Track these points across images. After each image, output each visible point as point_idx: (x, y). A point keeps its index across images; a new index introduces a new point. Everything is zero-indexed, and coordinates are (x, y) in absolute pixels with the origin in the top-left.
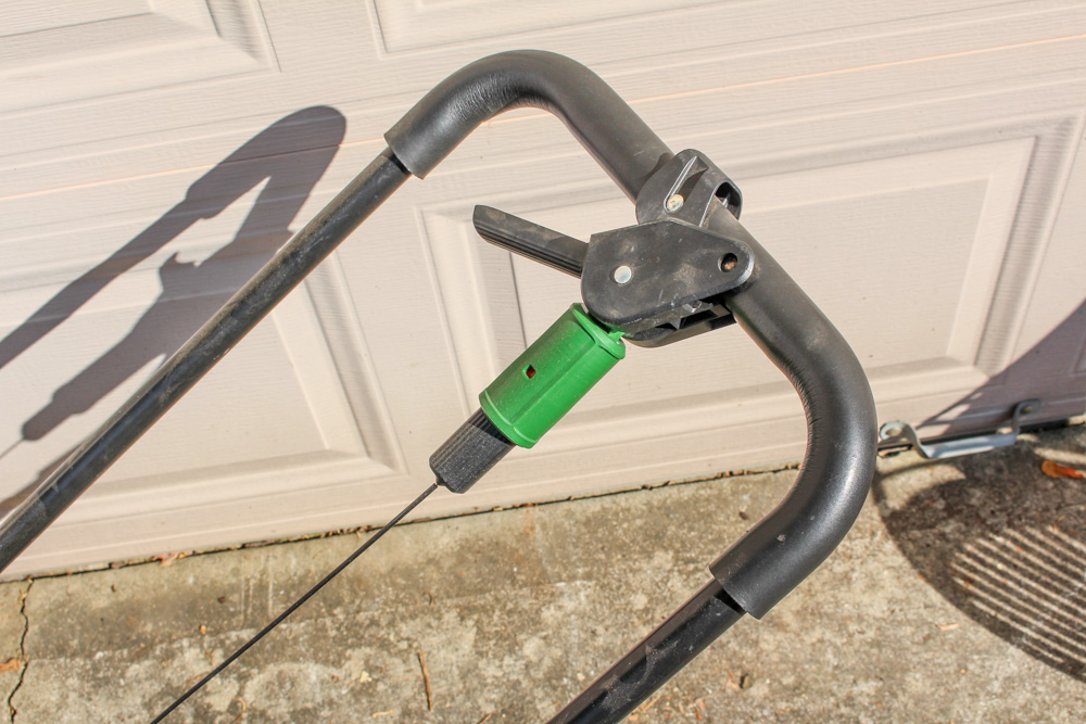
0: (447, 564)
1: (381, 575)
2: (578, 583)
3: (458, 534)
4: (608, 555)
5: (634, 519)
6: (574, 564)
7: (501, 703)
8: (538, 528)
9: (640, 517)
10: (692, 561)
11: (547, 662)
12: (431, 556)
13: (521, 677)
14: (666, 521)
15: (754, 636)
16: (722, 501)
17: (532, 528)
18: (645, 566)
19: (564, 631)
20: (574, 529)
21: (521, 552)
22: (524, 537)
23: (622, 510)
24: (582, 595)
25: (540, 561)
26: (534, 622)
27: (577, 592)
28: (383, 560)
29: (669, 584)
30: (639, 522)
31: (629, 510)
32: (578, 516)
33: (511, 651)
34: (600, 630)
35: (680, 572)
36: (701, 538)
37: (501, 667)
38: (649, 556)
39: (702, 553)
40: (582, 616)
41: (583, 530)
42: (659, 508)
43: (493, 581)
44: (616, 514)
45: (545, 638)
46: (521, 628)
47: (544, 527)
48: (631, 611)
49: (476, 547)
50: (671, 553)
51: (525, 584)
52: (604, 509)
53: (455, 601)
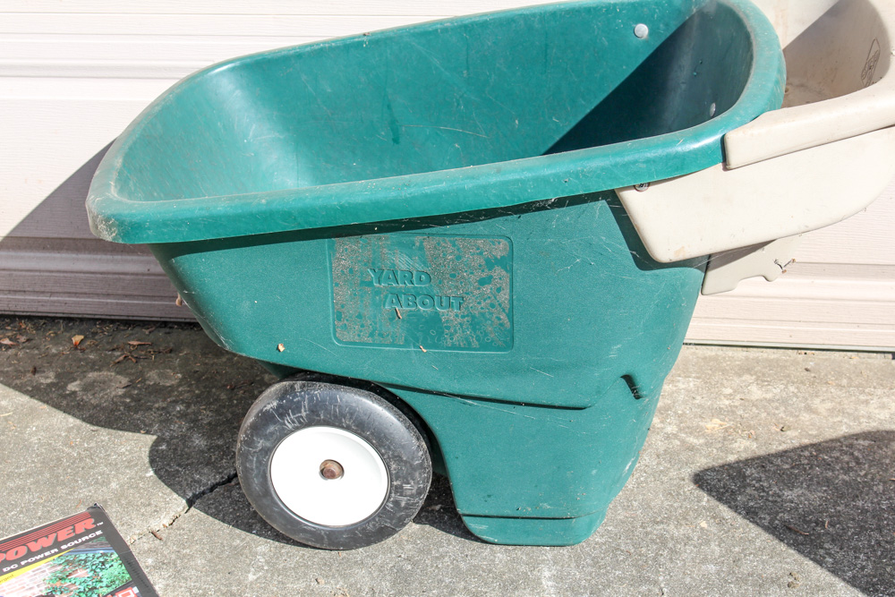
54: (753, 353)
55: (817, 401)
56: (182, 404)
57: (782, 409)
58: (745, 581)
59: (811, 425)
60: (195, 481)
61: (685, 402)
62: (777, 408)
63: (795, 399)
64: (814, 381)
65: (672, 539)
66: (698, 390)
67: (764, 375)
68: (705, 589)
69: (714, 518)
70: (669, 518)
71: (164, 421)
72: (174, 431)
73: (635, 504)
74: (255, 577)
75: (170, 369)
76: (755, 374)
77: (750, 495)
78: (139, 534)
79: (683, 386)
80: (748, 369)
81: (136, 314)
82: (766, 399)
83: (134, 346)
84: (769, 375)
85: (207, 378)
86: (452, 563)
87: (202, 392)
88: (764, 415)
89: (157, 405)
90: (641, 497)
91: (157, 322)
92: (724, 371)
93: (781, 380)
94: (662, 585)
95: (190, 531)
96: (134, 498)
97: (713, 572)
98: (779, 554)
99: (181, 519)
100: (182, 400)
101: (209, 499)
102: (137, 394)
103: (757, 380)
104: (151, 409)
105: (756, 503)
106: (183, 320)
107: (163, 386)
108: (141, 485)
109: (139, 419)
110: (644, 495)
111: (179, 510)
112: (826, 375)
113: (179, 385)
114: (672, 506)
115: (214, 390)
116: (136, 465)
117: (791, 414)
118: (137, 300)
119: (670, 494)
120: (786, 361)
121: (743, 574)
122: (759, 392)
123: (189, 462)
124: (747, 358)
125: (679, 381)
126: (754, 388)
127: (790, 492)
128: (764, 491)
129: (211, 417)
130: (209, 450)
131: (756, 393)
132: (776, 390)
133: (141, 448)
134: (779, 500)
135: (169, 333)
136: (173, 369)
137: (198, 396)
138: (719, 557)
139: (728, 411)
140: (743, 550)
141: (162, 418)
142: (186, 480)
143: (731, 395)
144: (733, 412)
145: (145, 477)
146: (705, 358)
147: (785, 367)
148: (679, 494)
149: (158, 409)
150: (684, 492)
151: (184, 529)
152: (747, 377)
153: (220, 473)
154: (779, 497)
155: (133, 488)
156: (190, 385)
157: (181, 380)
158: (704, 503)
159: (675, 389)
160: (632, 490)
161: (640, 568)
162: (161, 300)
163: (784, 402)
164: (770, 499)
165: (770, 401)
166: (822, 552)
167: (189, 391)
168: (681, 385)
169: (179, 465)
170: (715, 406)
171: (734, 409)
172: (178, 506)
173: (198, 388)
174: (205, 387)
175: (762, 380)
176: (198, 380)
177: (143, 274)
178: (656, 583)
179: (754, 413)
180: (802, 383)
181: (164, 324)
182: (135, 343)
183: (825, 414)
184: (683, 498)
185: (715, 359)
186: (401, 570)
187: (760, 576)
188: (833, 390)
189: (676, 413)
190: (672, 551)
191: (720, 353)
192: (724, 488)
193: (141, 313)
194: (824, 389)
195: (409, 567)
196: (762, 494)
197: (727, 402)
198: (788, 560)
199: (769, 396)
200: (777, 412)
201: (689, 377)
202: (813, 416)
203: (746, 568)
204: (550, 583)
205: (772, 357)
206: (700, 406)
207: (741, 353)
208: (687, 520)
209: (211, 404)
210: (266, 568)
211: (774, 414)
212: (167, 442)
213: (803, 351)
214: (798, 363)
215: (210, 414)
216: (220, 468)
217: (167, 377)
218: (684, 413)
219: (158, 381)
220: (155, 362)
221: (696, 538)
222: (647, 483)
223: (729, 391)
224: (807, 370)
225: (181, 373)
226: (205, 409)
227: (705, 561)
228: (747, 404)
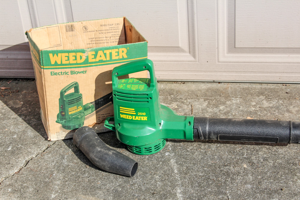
0: (203, 91)
1: (185, 91)
2: (238, 98)
3: (208, 87)
4: (247, 95)
5: (256, 89)
6: (238, 95)
7: (211, 116)
8: (229, 88)
9: (258, 89)
10: (270, 99)
11: (225, 110)
12: (199, 89)
13: (217, 112)
14: (265, 91)
15: (283, 113)
16: (282, 90)
17: (228, 88)
18: (257, 98)
19: (231, 106)
20: (239, 90)
21: (224, 91)
22: (226, 89)
23: (254, 88)
24: (238, 101)
25: (229, 93)
26: (224, 103)
27: (237, 100)
28: (186, 89)
29: (262, 102)
30: (257, 90)
31: (255, 88)
32: (241, 87)
33: (216, 107)
34: (241, 107)
35: (266, 100)
36: (274, 95)
37: (213, 110)
38: (259, 96)
39: (273, 98)
40: (237, 104)
41: (242, 90)
42: (264, 89)
43: (215, 95)
44: (252, 88)
45: (226, 106)
46: (220, 104)
47: (231, 88)
48: (251, 105)
49: (212, 89)
50: (265, 97)
51: (223, 97)
52: (248, 87)
53: (204, 97)
54: (264, 86)
55: (292, 107)
56: (23, 116)
57: (277, 111)
58: (263, 192)
59: (289, 118)
60: (29, 152)
61: (236, 109)
62: (275, 111)
63: (282, 107)
64: (290, 98)
65: (232, 173)
66: (241, 103)
67: (268, 95)
68: (246, 196)
69: (249, 162)
70: (230, 163)
71: (15, 124)
72: (20, 129)
73: (216, 157)
74: (55, 196)
75: (18, 100)
76: (265, 95)
77: (265, 152)
78: (5, 177)
79: (235, 102)
80: (262, 93)
81: (3, 75)
82: (270, 107)
83: (3, 90)
84: (271, 96)
85: (34, 104)
86: (139, 187)
87: (32, 110)
88: (269, 114)
89: (12, 117)
90: (218, 154)
91: (13, 78)
92: (252, 94)
93: (276, 98)
94: (228, 195)
95: (27, 175)
96: (3, 160)
97: (249, 188)
98: (278, 179)
99: (23, 169)
100: (23, 114)
101: (35, 160)
102: (4, 112)
103: (266, 98)
104: (10, 119)
105: (267, 155)
106: (23, 78)
107: (15, 108)
108: (6, 155)
109: (5, 124)
110: (219, 153)
111: (22, 165)
112: (295, 95)
113: (22, 107)
114: (231, 157)
115: (37, 109)
116: (4, 145)
117: (281, 114)
118: (3, 69)
119: (231, 152)
120: (278, 89)
121: (262, 189)
122: (267, 104)
123: (26, 143)
124: (261, 88)
125: (233, 100)
126: (265, 102)
127: (281, 150)
128: (270, 150)
129: (36, 121)
130: (35, 137)
131: (266, 104)
132: (274, 103)
133: (6, 137)
134: (276, 153)
135: (17, 83)
136: (19, 100)
137: (30, 112)
138: (252, 181)
139: (254, 113)
140: (262, 177)
141: (15, 123)
142: (25, 151)
143: (255, 105)
144: (256, 113)
145: (7, 151)
146: (243, 89)
147: (278, 92)
148: (234, 152)
149: (13, 118)
150: (236, 151)
151: (24, 174)
152: (262, 97)
153: (39, 148)
154: (277, 152)
155: (2, 156)
156: (26, 107)
157: (23, 105)
158: (245, 156)
159: (231, 103)
160: (214, 151)
161: (218, 187)
162: (14, 69)
163: (277, 108)
164: (273, 153)
165: (272, 108)
166: (296, 178)
167: (26, 110)
168: (234, 102)
169: (22, 145)
170: (248, 111)
171: (256, 112)
172: (22, 164)
173: (30, 108)
174: (33, 108)
175: (268, 98)
176: (30, 105)
177: (5, 59)
178: (225, 194)
179: (265, 113)
180: (285, 99)
181: (15, 79)
182: (3, 88)
183: (295, 113)
184: (236, 154)
185: (248, 89)
186: (117, 191)
187: (270, 189)
188: (298, 102)
189: (232, 114)
190: (232, 179)
191: (250, 86)
192: (253, 149)
193: (5, 75)
194: (294, 101)
195: (120, 189)
196: (269, 151)
197: (253, 109)
198: (282, 182)
199: (271, 105)
200: (275, 113)
201: (237, 97)
202: (290, 114)
203: (264, 186)
204: (180, 195)
205: (272, 87)
206: (242, 111)
207: (259, 86)
208: (238, 164)
209: (35, 115)
210: (59, 191)
211: (274, 114)
212: (17, 134)
213: (285, 84)
214: (283, 90)
215: (35, 120)
216: (39, 145)
217: (17, 104)
218: (235, 114)
219: (13, 105)
220: (11, 97)
221: (242, 173)
222: (220, 147)
223: (254, 103)
224: (287, 93)
225: (22, 102)
226: (33, 118)
227: (246, 183)
228: (262, 109)
